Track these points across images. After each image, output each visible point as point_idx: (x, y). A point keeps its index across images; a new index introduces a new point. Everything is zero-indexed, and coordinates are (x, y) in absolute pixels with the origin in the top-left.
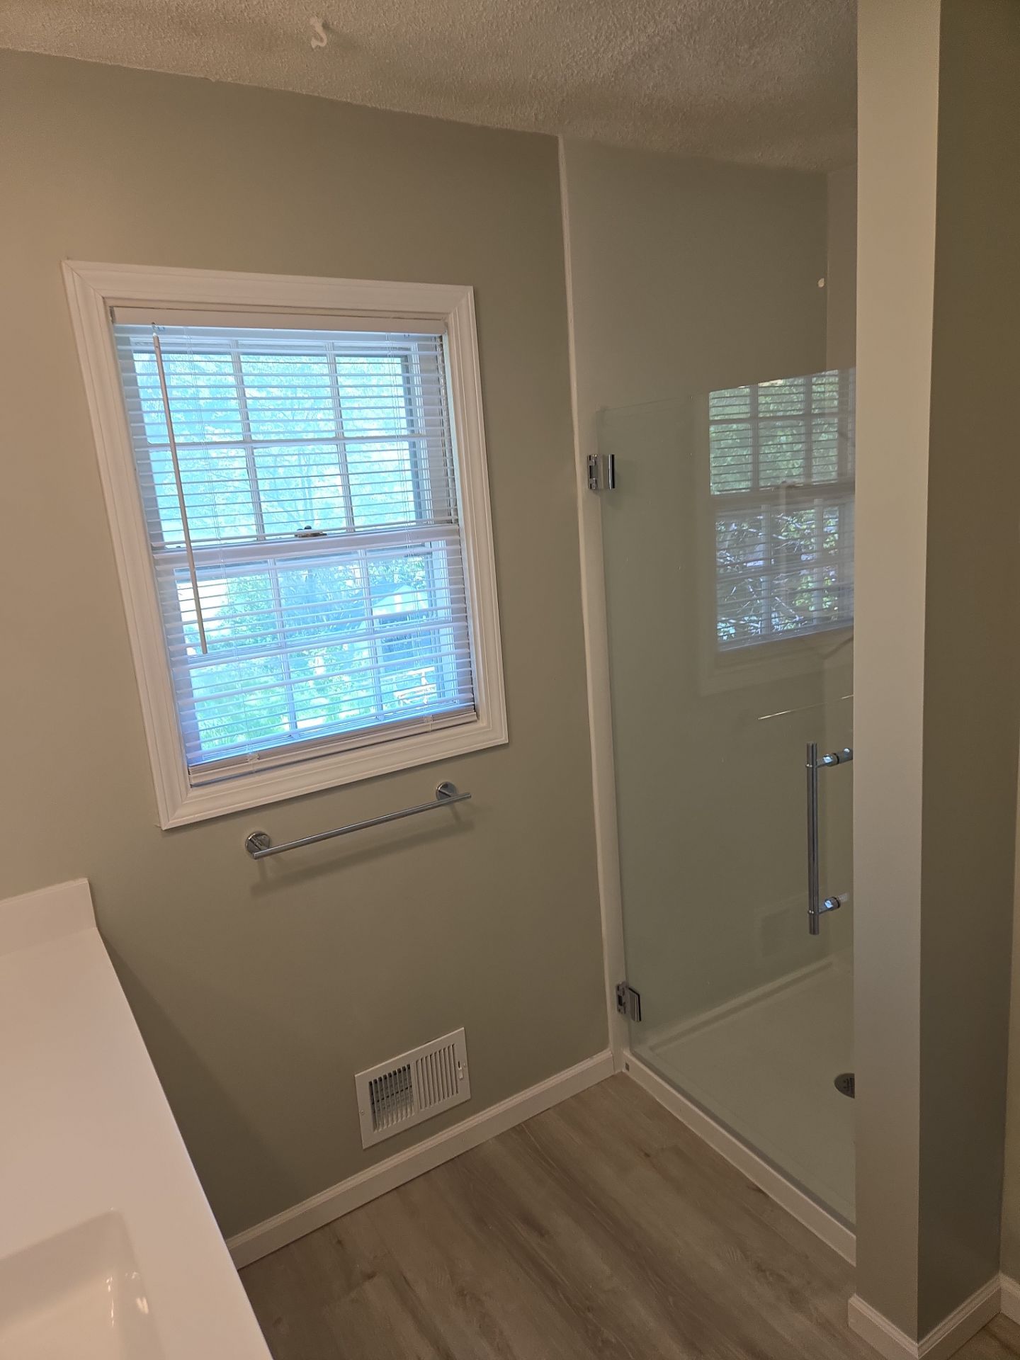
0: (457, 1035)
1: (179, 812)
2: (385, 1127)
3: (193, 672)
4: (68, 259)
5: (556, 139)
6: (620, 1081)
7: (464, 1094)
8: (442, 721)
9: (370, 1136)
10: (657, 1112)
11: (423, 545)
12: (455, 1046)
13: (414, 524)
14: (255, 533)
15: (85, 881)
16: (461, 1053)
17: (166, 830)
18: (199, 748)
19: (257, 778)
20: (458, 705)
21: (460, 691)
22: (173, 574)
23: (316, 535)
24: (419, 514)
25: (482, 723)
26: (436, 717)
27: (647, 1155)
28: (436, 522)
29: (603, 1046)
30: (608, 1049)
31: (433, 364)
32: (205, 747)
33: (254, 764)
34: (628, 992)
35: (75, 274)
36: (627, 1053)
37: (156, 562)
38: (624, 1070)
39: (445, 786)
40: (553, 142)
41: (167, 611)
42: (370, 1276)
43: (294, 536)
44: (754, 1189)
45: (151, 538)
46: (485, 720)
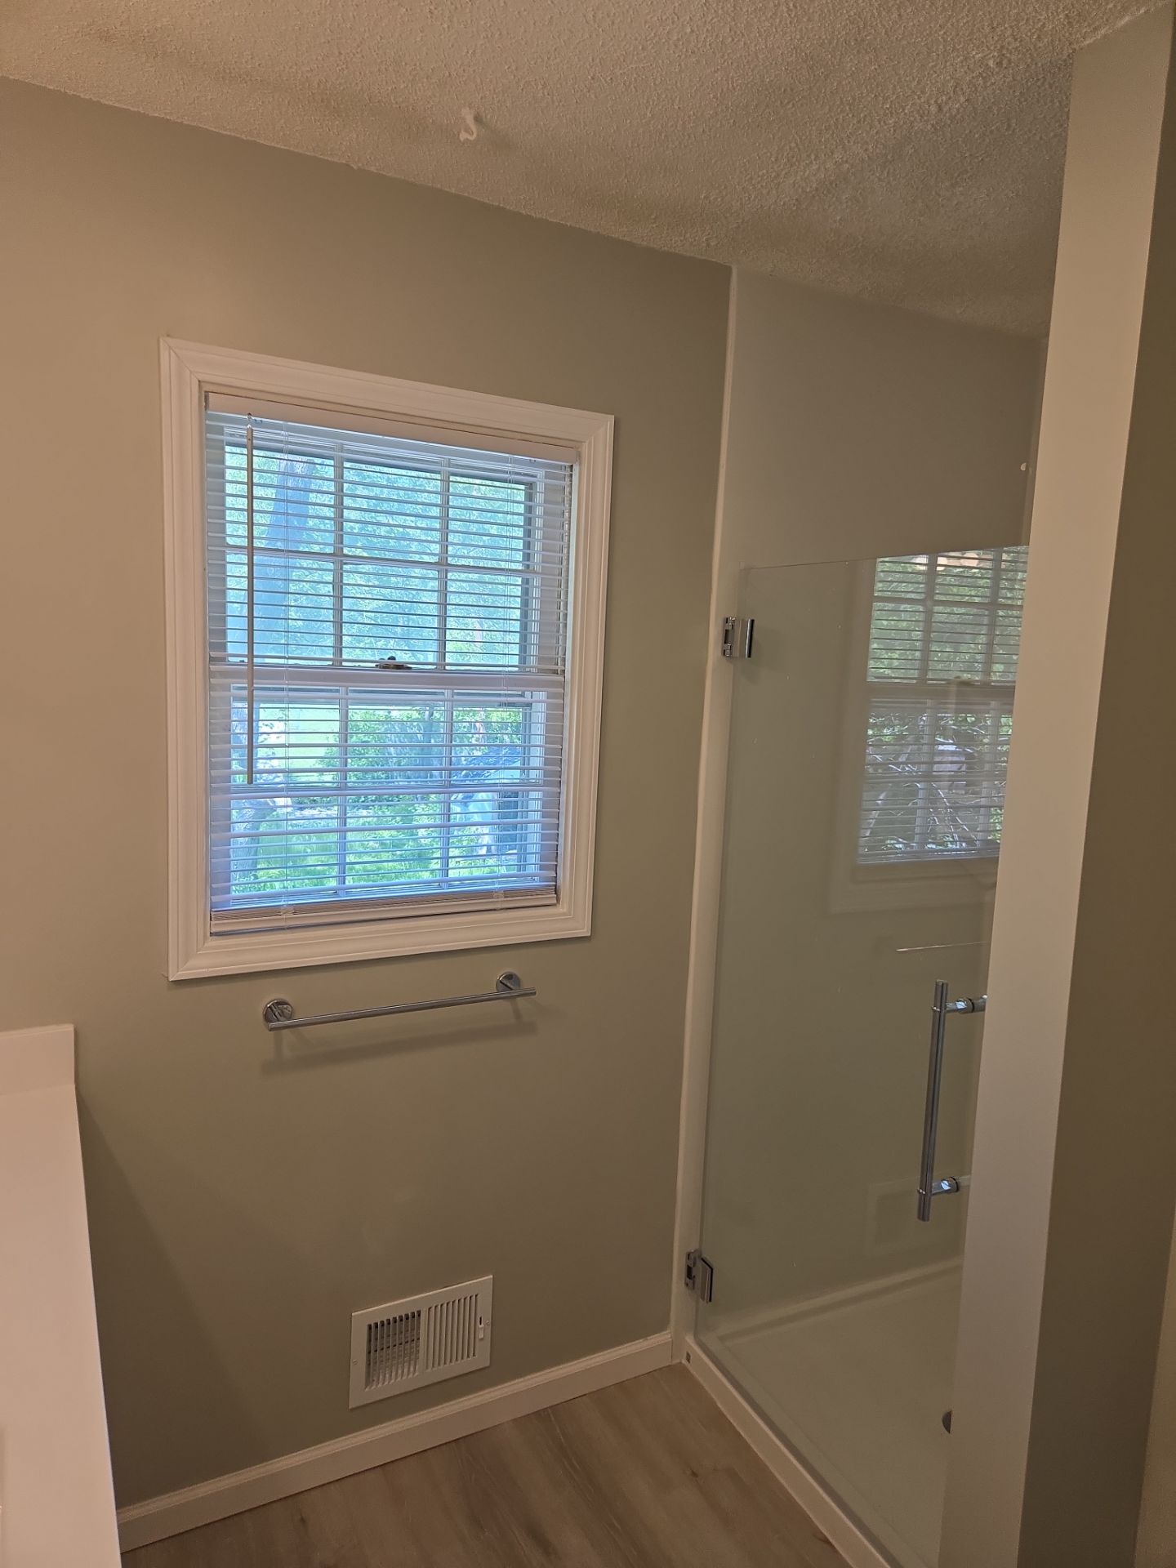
0: (483, 1284)
1: (190, 964)
2: (380, 1385)
3: (235, 804)
4: (168, 336)
5: (729, 269)
6: (677, 1374)
7: (481, 1359)
8: (513, 898)
9: (360, 1394)
10: (718, 1422)
11: (522, 696)
12: (479, 1296)
13: (516, 669)
14: (331, 656)
15: (70, 1028)
16: (485, 1307)
17: (175, 982)
18: (228, 890)
19: (289, 935)
20: (537, 883)
21: (542, 868)
22: (230, 691)
23: (400, 667)
24: (523, 658)
25: (562, 908)
26: (508, 893)
27: (694, 1474)
28: (541, 671)
29: (661, 1325)
30: (668, 1331)
31: (558, 495)
32: (235, 892)
33: (286, 919)
34: (700, 1264)
35: (171, 351)
36: (690, 1340)
37: (212, 674)
38: (684, 1361)
39: (509, 977)
40: (726, 272)
41: (215, 733)
43: (374, 665)
44: (820, 1540)
45: (213, 646)
46: (566, 905)
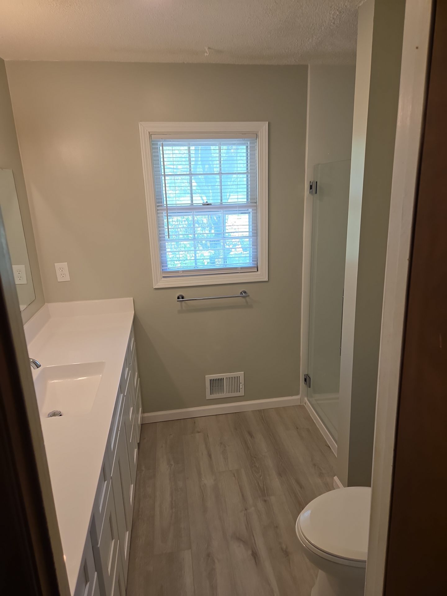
0: (241, 374)
1: (158, 284)
2: (214, 395)
3: (167, 244)
4: (141, 121)
5: (307, 66)
6: (301, 407)
7: (242, 393)
8: (244, 270)
9: (209, 396)
11: (248, 210)
12: (240, 377)
13: (246, 202)
14: (190, 203)
15: (132, 298)
16: (242, 380)
17: (155, 288)
18: (166, 266)
19: (182, 278)
20: (251, 265)
21: (253, 261)
22: (163, 214)
23: (209, 204)
24: (247, 199)
25: (259, 273)
26: (242, 268)
27: (297, 428)
28: (251, 203)
29: (297, 394)
30: (299, 396)
32: (169, 266)
33: (181, 274)
34: (308, 377)
35: (142, 126)
36: (306, 399)
37: (158, 210)
38: (304, 405)
39: (245, 292)
40: (307, 67)
41: (159, 225)
42: (199, 432)
43: (202, 204)
44: (327, 446)
45: (158, 202)
46: (260, 272)
